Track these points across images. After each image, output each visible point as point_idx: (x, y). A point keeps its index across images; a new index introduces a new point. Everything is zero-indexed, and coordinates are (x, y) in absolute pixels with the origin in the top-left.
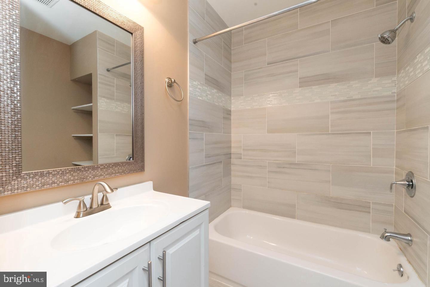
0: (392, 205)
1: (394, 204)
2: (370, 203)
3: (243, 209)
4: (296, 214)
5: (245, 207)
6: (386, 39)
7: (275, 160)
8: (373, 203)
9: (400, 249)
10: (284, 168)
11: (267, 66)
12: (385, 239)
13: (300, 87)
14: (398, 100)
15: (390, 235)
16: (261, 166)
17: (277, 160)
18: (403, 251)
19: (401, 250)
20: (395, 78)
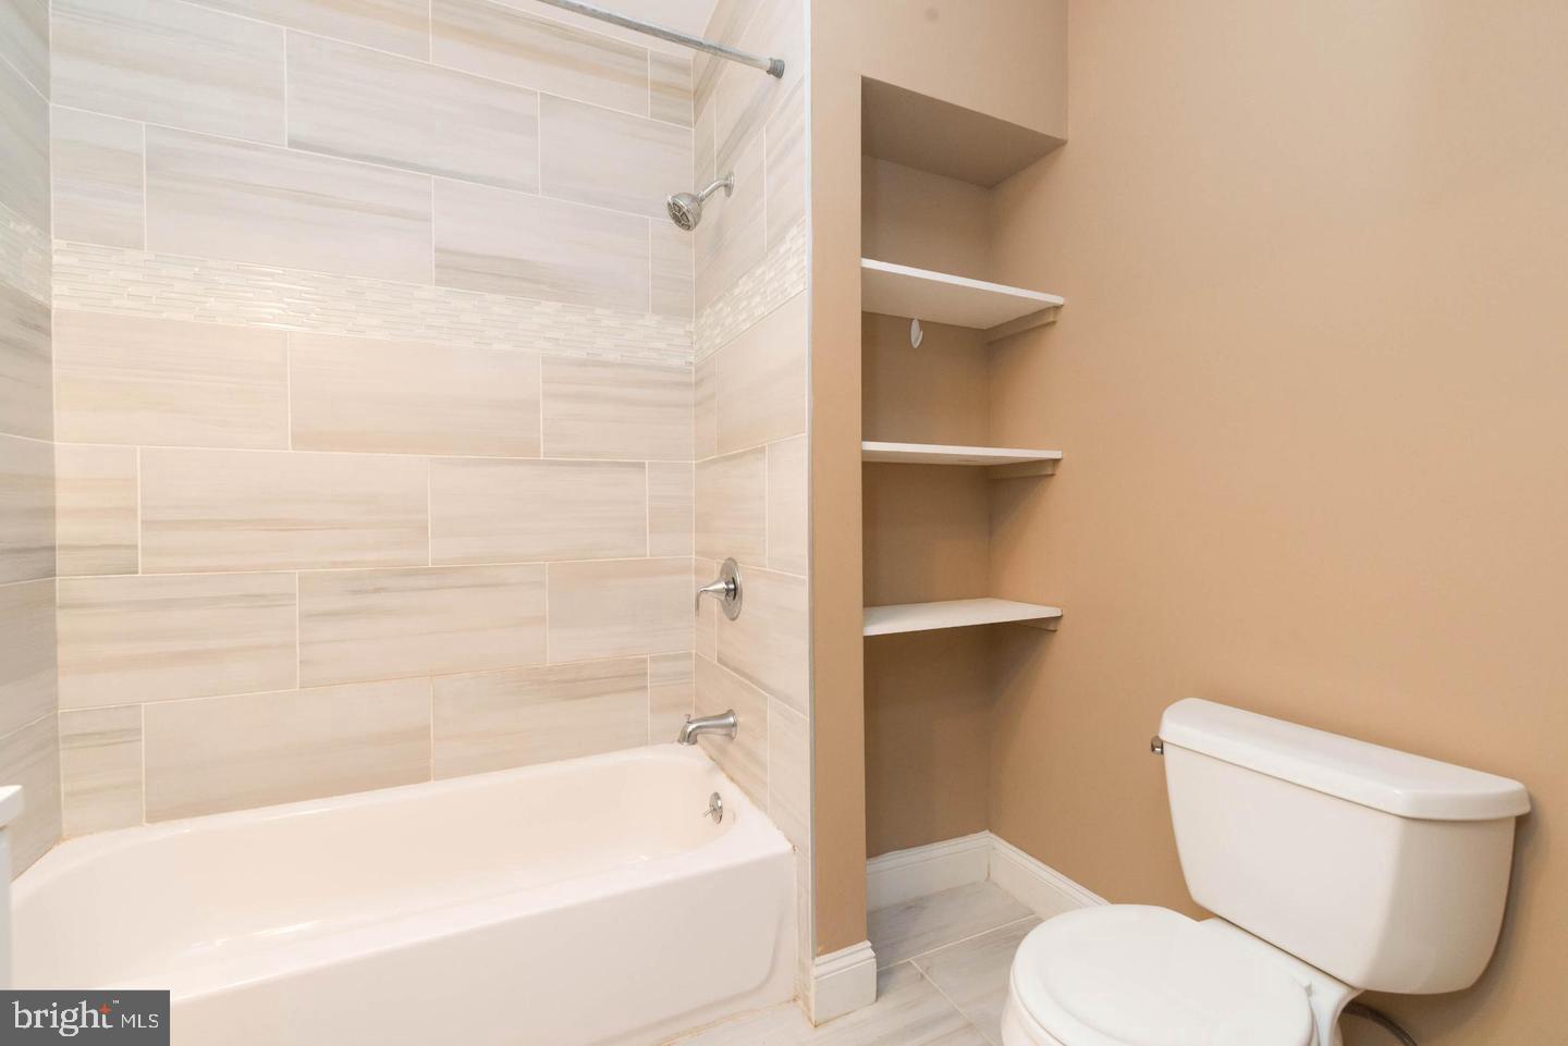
0: (690, 655)
1: (694, 651)
2: (645, 661)
3: (149, 825)
4: (432, 761)
5: (155, 816)
6: (684, 213)
7: (334, 564)
8: (654, 660)
9: (711, 758)
10: (377, 590)
11: (286, 148)
12: (688, 741)
13: (439, 282)
14: (698, 384)
15: (698, 727)
16: (262, 596)
17: (346, 564)
18: (719, 762)
19: (714, 760)
20: (691, 327)
